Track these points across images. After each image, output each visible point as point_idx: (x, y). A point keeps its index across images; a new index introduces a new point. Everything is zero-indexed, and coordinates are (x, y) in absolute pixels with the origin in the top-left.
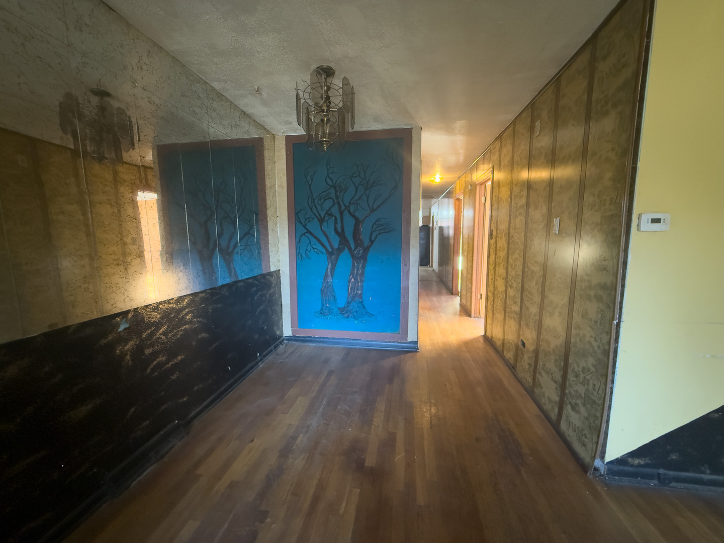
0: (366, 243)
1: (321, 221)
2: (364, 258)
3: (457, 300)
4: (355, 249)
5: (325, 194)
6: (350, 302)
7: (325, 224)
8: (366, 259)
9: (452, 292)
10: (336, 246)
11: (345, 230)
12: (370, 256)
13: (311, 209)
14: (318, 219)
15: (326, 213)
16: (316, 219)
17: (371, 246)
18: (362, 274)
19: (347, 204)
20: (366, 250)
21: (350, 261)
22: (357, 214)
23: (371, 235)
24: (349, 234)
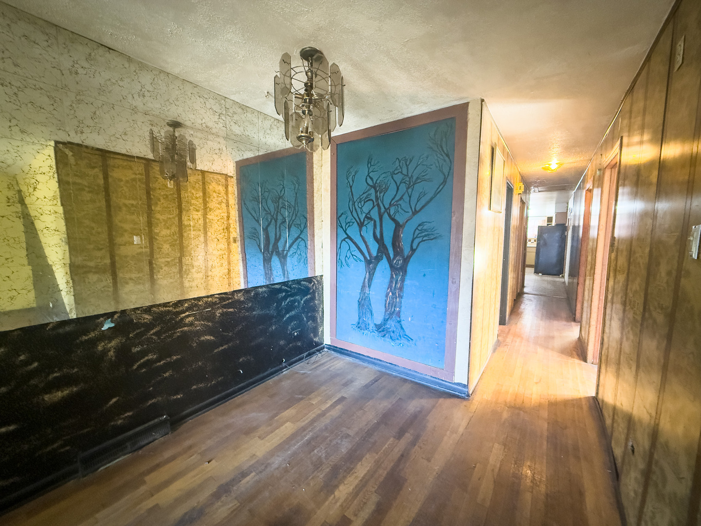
0: (407, 251)
1: (361, 225)
2: (403, 269)
4: (394, 259)
5: (365, 195)
6: (388, 321)
7: (364, 228)
8: (406, 271)
9: (574, 317)
10: (374, 253)
11: (384, 235)
12: (410, 268)
13: (352, 213)
15: (366, 217)
16: (356, 223)
17: (412, 255)
18: (401, 289)
19: (387, 206)
21: (388, 273)
22: (397, 218)
23: (412, 242)
24: (388, 241)
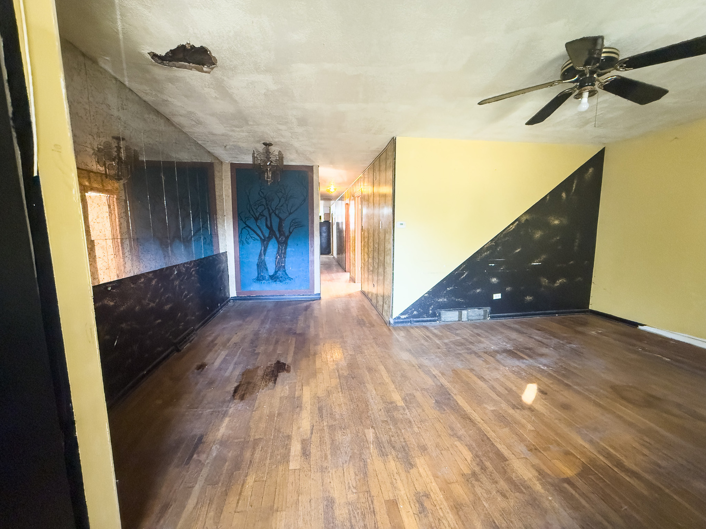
0: (287, 233)
1: (256, 219)
2: (285, 243)
3: (347, 276)
4: (279, 238)
5: (259, 202)
6: (277, 272)
7: (259, 221)
8: (287, 244)
9: (344, 270)
10: (267, 235)
11: (273, 225)
12: (289, 242)
13: (249, 211)
14: (254, 218)
15: (260, 214)
16: (253, 219)
17: (290, 235)
18: (285, 253)
19: (274, 209)
20: (287, 238)
21: (276, 245)
22: (280, 215)
23: (290, 228)
24: (275, 228)
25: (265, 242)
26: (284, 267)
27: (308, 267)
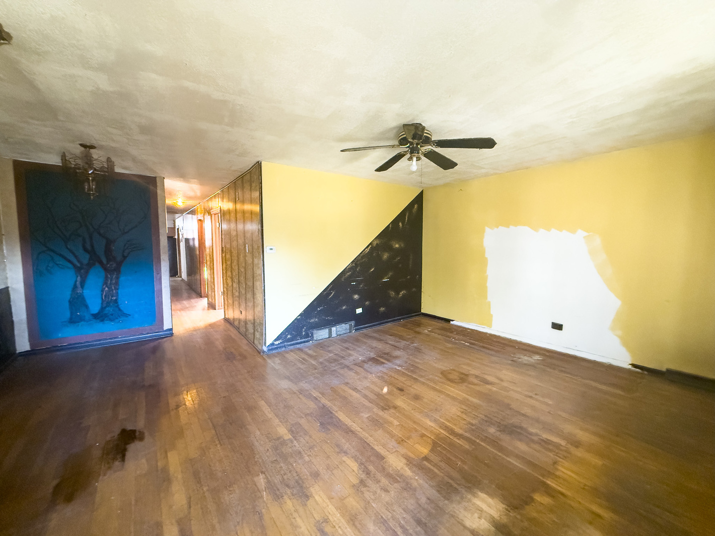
0: (119, 258)
2: (117, 270)
3: (204, 301)
5: (69, 217)
6: (105, 308)
8: (120, 271)
9: (200, 295)
12: (123, 269)
14: (62, 238)
15: (72, 233)
18: (117, 284)
20: (119, 264)
23: (124, 251)
25: (83, 271)
26: (116, 301)
27: (153, 298)
